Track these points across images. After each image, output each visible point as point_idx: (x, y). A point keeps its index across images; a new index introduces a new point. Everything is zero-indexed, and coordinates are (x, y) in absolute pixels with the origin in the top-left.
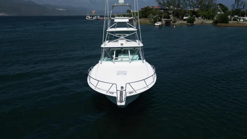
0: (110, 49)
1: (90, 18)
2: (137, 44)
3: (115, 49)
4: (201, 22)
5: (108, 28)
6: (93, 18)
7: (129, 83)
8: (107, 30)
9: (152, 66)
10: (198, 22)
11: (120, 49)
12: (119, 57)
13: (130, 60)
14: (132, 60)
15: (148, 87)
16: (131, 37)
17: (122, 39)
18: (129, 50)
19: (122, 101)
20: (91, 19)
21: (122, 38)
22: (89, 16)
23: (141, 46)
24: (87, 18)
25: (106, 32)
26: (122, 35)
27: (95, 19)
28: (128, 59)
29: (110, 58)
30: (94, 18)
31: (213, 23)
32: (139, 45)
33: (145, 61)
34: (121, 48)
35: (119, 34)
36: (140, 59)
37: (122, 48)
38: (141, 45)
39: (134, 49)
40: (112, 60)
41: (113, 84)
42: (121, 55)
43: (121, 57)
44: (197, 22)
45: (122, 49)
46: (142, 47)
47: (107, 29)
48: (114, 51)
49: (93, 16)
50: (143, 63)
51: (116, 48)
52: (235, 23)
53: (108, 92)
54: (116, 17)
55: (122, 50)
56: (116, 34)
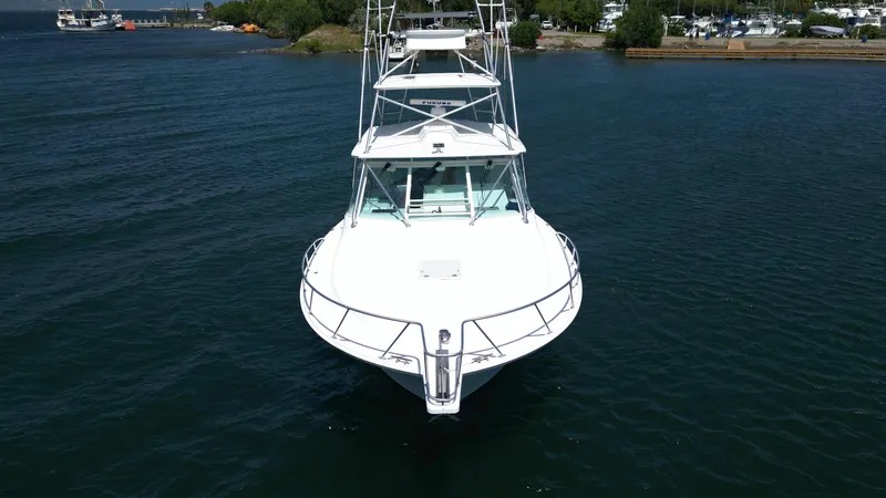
0: (388, 166)
1: (74, 22)
2: (500, 142)
3: (410, 167)
4: (562, 42)
5: (382, 77)
6: (88, 24)
7: (474, 321)
8: (375, 86)
9: (563, 238)
10: (551, 41)
11: (430, 165)
12: (427, 197)
13: (473, 213)
14: (481, 210)
15: (550, 332)
16: (476, 113)
17: (438, 123)
18: (467, 169)
19: (447, 395)
20: (80, 26)
21: (440, 118)
22: (69, 13)
23: (516, 152)
24: (59, 24)
25: (370, 92)
26: (438, 103)
27: (102, 30)
28: (463, 208)
29: (391, 204)
30: (94, 24)
31: (607, 44)
32: (510, 148)
33: (531, 214)
34: (435, 163)
35: (427, 102)
36: (512, 207)
37: (439, 161)
38: (519, 148)
39: (490, 163)
40: (397, 214)
41: (409, 323)
42: (433, 192)
43: (435, 197)
44: (547, 41)
45: (438, 165)
46: (518, 156)
47: (376, 79)
48: (405, 171)
49: (91, 15)
50: (527, 222)
51: (415, 159)
52: (680, 46)
53: (388, 355)
54: (411, 32)
55: (438, 169)
56: (413, 102)
